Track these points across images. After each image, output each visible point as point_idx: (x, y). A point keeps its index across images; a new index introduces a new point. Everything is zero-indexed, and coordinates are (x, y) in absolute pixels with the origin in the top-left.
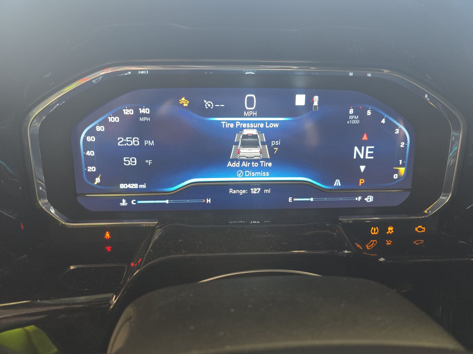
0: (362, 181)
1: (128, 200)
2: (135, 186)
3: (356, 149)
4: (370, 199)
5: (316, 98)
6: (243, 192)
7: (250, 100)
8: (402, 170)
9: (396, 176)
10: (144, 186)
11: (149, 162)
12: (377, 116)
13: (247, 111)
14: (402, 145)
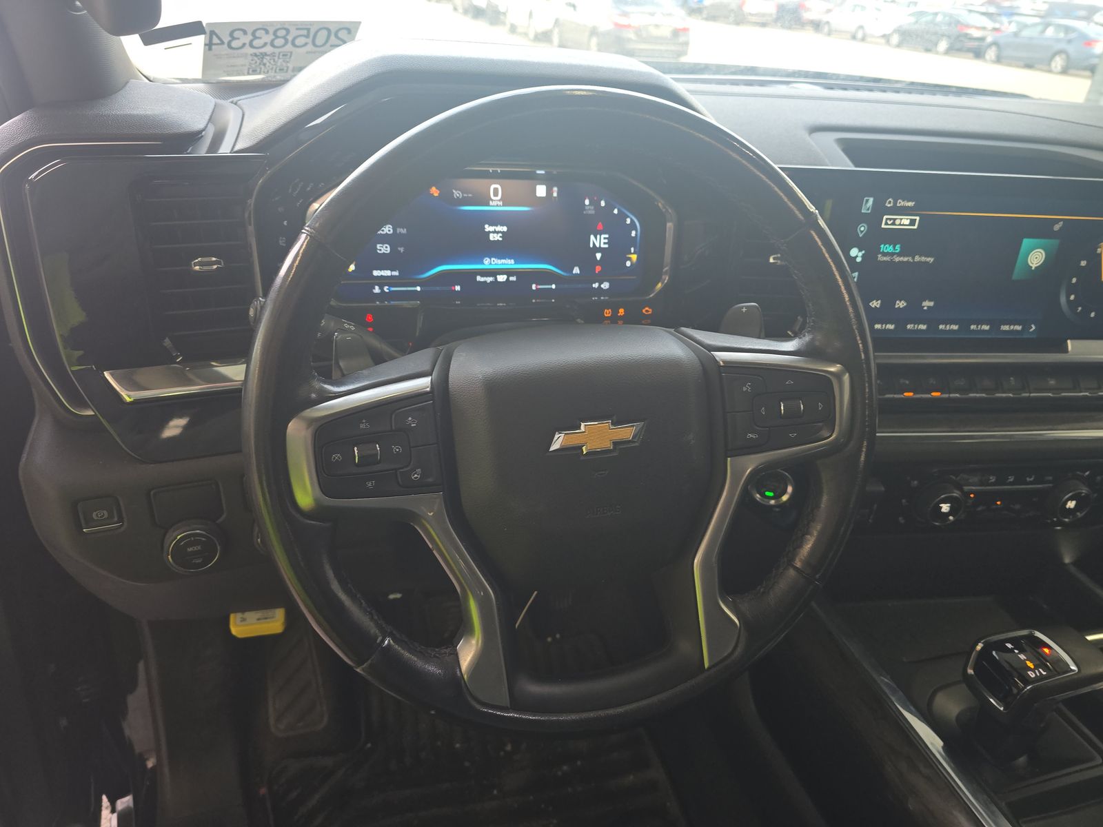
0: (598, 269)
1: (381, 288)
2: (387, 273)
3: (592, 237)
4: (605, 286)
5: (555, 189)
6: (489, 279)
7: (496, 191)
8: (634, 257)
9: (628, 264)
10: (396, 273)
11: (402, 249)
12: (610, 207)
13: (492, 200)
14: (633, 233)
